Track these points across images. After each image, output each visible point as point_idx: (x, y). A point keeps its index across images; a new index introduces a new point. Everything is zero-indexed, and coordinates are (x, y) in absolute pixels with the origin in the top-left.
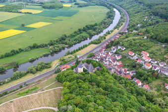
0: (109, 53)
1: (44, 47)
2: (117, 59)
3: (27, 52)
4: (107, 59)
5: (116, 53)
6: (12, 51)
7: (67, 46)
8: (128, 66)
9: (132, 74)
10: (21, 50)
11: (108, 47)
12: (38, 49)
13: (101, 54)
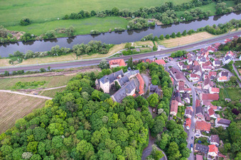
0: (214, 63)
1: (126, 16)
2: (219, 80)
3: (99, 19)
4: (199, 73)
5: (226, 67)
6: (80, 13)
7: (161, 23)
8: (226, 103)
9: (217, 125)
10: (94, 14)
11: (221, 48)
12: (116, 17)
13: (197, 59)
